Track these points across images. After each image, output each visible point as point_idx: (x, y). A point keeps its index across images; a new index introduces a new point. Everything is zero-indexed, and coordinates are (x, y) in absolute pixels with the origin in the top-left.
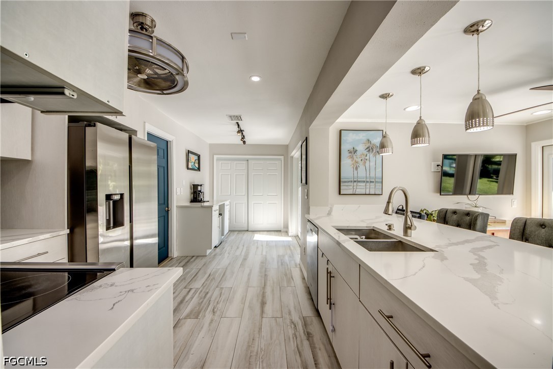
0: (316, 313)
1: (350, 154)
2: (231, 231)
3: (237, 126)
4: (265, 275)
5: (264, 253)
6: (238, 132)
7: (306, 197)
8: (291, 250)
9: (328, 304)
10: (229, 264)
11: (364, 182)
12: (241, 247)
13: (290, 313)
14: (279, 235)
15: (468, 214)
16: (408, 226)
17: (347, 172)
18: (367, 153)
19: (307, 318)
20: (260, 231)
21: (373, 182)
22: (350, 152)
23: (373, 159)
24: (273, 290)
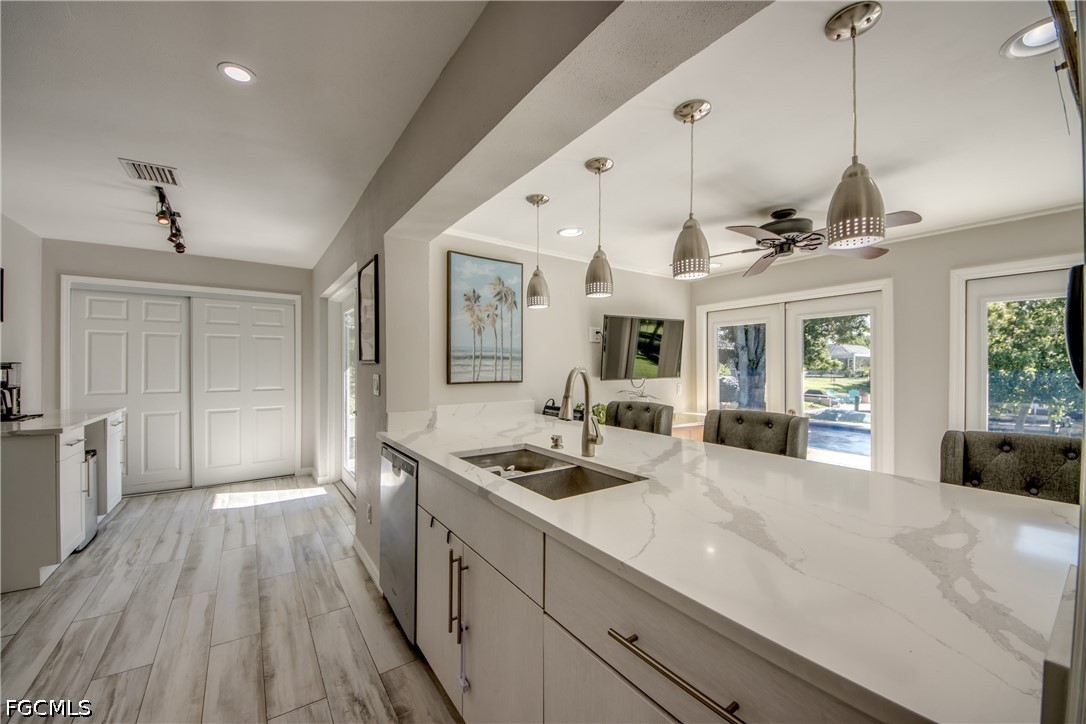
0: (409, 654)
1: (468, 303)
2: (131, 496)
3: (157, 199)
4: (261, 599)
5: (251, 541)
6: (162, 215)
7: (376, 393)
8: (326, 517)
9: (451, 631)
10: (134, 595)
11: (493, 358)
12: (171, 537)
13: (345, 679)
14: (289, 487)
15: (647, 409)
16: (590, 437)
17: (463, 339)
18: (498, 303)
19: (391, 674)
20: (231, 484)
21: (507, 358)
22: (468, 299)
23: (507, 315)
24: (290, 634)
